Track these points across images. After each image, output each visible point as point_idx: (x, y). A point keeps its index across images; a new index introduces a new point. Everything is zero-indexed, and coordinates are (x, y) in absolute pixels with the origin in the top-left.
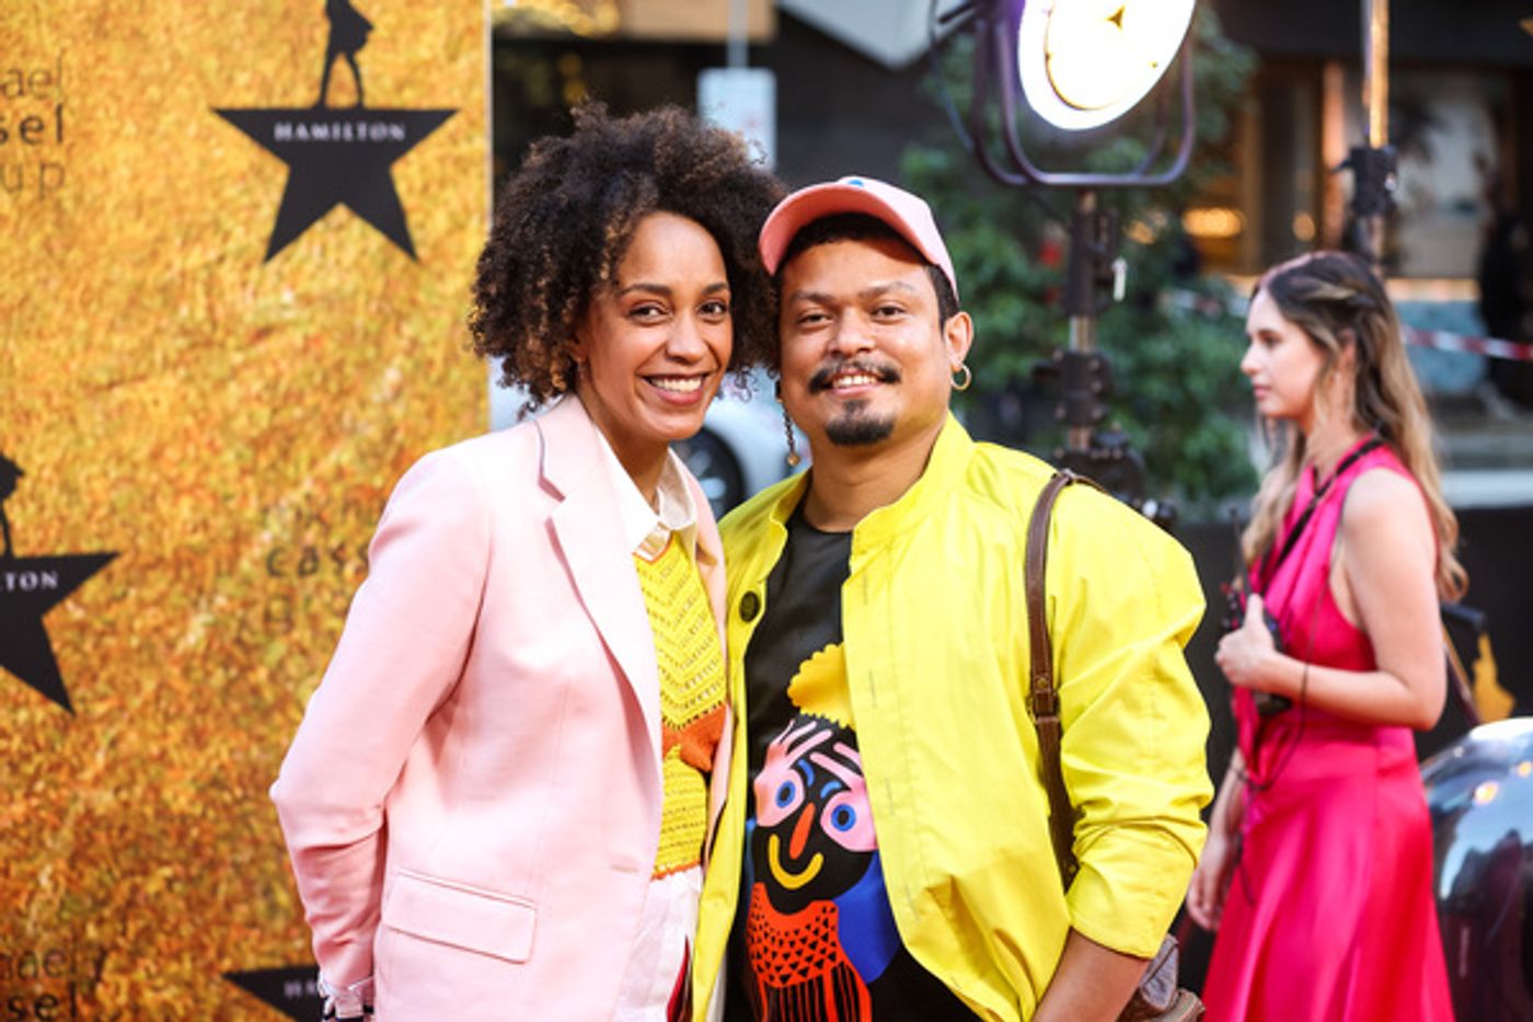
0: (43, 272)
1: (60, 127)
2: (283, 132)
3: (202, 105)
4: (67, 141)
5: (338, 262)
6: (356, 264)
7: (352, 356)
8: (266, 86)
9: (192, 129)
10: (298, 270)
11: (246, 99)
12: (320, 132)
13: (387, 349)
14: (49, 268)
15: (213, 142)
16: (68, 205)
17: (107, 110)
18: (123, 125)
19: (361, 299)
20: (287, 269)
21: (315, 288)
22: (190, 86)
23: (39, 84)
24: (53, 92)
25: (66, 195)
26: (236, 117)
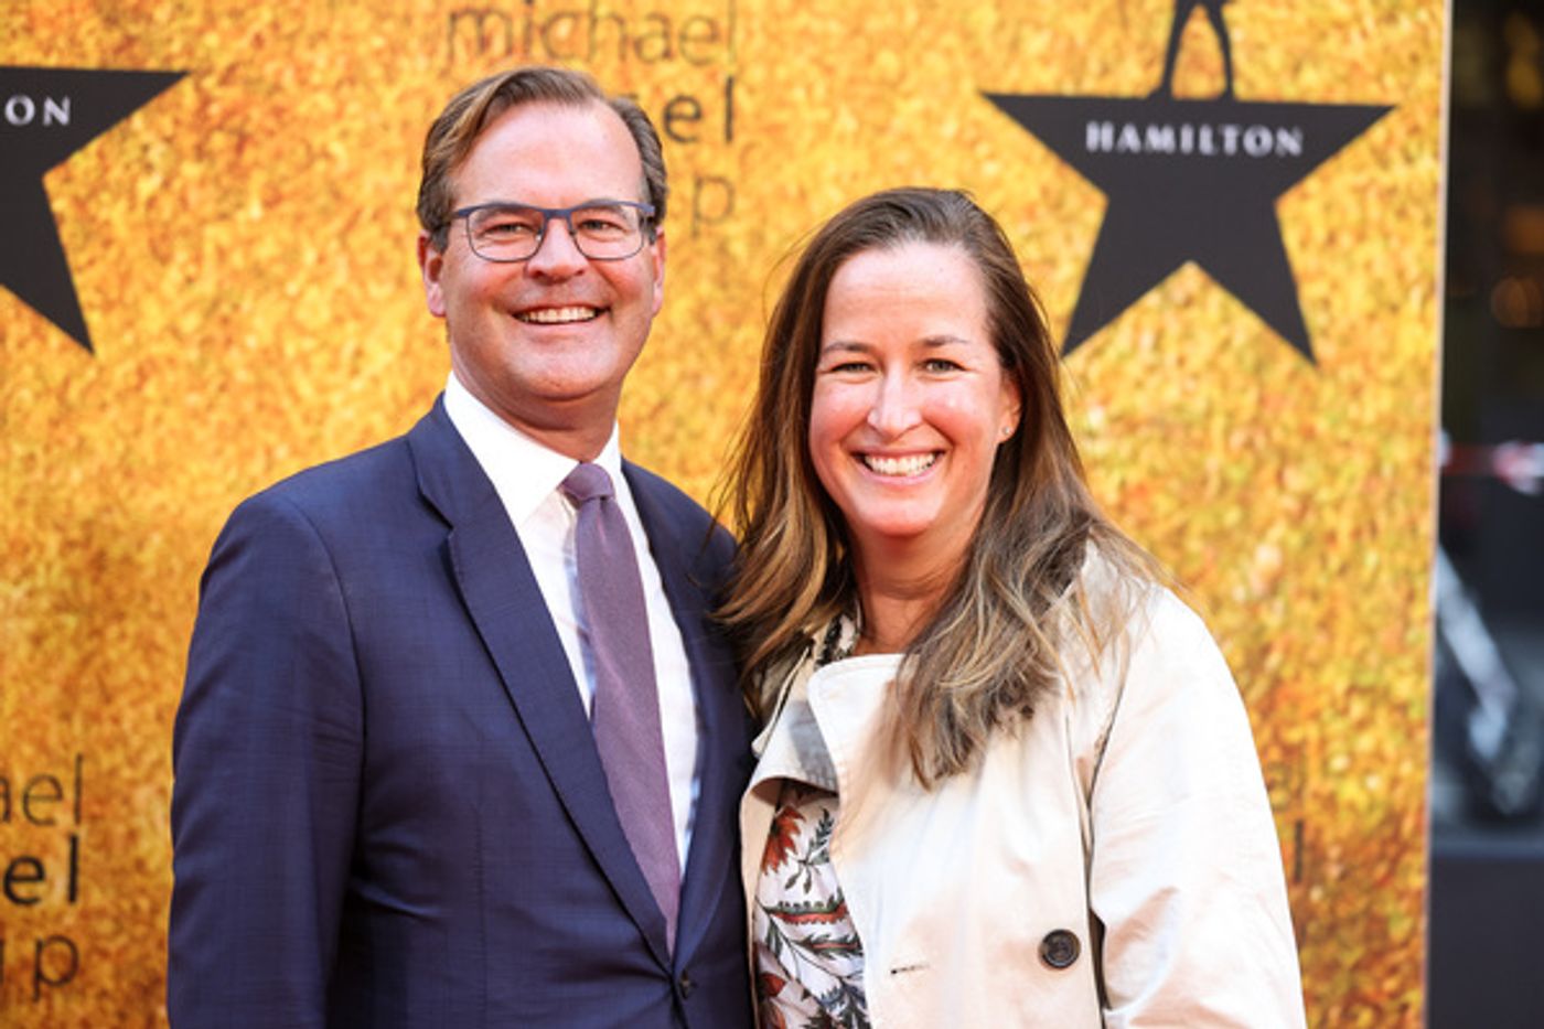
0: (692, 361)
1: (730, 114)
2: (1098, 136)
3: (968, 87)
4: (741, 139)
5: (1181, 361)
6: (1212, 365)
7: (1201, 522)
8: (1074, 58)
9: (949, 128)
10: (1115, 372)
11: (1042, 79)
12: (1160, 139)
13: (1261, 511)
14: (701, 355)
15: (983, 149)
16: (739, 248)
17: (809, 89)
18: (834, 115)
19: (1218, 423)
20: (1095, 371)
21: (1142, 403)
22: (948, 53)
23: (697, 40)
24: (720, 54)
25: (735, 232)
26: (1022, 108)
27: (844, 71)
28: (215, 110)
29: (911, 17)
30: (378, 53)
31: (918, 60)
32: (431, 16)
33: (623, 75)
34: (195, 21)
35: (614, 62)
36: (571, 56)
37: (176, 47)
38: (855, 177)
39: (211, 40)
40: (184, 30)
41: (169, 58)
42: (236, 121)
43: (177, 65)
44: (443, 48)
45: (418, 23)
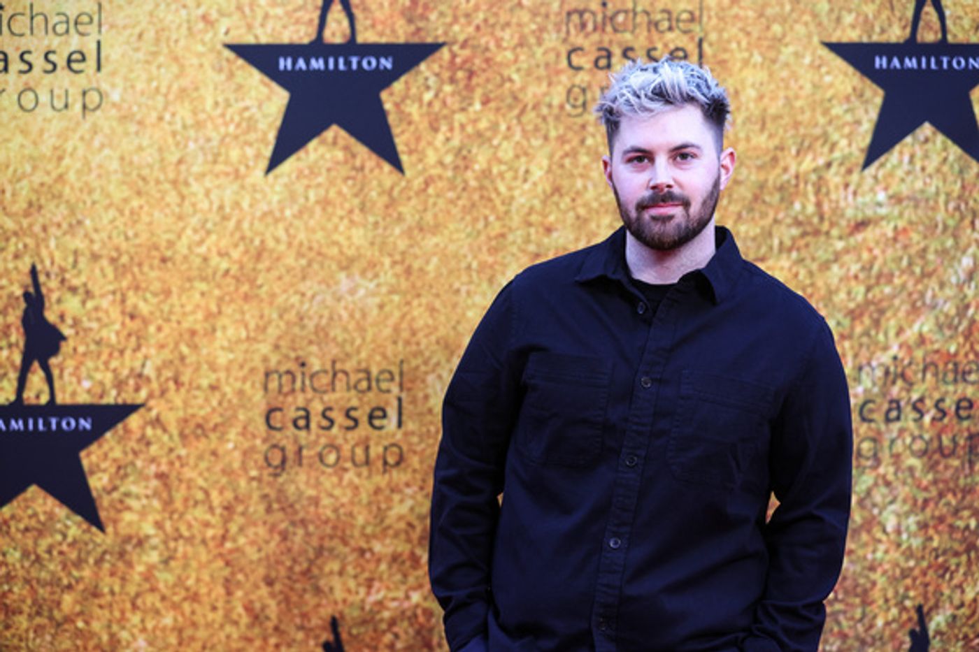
27: (755, 34)
28: (458, 60)
29: (788, 8)
30: (533, 32)
31: (792, 28)
32: (558, 14)
33: (650, 39)
34: (449, 20)
35: (645, 33)
36: (625, 31)
37: (440, 32)
38: (762, 84)
39: (456, 28)
40: (444, 24)
41: (437, 37)
42: (468, 66)
43: (441, 40)
44: (564, 29)
45: (552, 17)
